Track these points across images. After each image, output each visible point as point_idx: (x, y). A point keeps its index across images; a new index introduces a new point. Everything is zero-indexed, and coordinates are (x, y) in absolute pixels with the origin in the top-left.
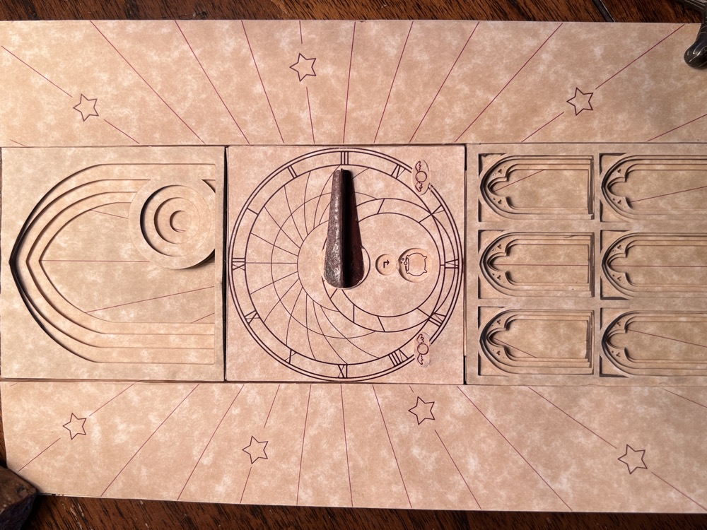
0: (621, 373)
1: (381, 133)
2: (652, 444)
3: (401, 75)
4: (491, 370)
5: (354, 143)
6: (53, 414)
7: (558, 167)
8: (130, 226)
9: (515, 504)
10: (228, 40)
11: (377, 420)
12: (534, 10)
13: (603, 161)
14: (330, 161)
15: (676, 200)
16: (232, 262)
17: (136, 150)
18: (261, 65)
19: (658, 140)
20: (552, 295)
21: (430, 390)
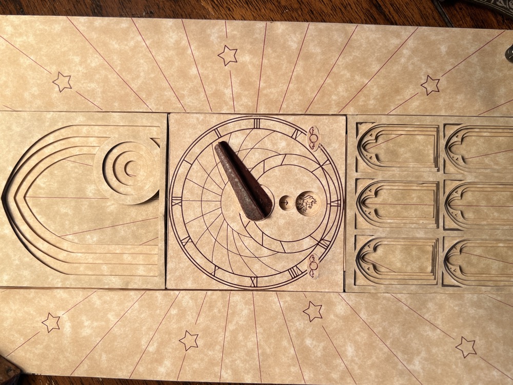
0: (457, 284)
1: (284, 106)
2: (479, 336)
3: (300, 63)
4: (363, 281)
5: (264, 113)
6: (34, 313)
7: (413, 133)
8: (95, 172)
9: (381, 380)
10: (171, 34)
11: (280, 319)
12: (396, 18)
13: (446, 129)
14: (246, 126)
15: (497, 158)
16: (172, 200)
17: (101, 115)
18: (196, 53)
19: (485, 115)
20: (408, 227)
21: (319, 296)
